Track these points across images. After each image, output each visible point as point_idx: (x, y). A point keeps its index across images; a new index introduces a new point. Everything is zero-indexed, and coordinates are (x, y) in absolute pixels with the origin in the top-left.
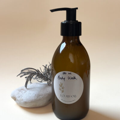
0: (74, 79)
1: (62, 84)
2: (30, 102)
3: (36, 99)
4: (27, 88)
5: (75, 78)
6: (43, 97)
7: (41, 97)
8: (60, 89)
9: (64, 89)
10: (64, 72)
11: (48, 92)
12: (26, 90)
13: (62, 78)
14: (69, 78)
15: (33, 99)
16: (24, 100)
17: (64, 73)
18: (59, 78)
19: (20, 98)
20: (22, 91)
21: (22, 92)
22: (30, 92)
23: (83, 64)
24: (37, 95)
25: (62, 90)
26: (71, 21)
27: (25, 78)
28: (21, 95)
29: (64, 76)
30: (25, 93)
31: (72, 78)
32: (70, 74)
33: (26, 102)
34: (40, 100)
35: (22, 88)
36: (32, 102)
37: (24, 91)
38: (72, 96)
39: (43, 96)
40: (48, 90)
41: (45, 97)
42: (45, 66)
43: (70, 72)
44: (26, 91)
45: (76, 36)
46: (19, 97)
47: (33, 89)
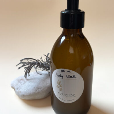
0: (73, 77)
1: (60, 82)
2: (28, 96)
3: (34, 92)
4: (27, 78)
5: (75, 77)
6: (41, 91)
7: (40, 90)
8: (58, 87)
9: (62, 87)
10: (62, 69)
11: (48, 85)
12: (26, 80)
13: (60, 75)
14: (67, 76)
15: (32, 92)
16: (22, 93)
17: (62, 71)
18: (57, 75)
19: (18, 90)
20: (21, 81)
21: (21, 83)
22: (29, 84)
23: (84, 58)
24: (35, 88)
25: (60, 88)
26: (72, 11)
27: (25, 68)
28: (20, 87)
29: (62, 74)
30: (24, 84)
31: (71, 77)
32: (68, 72)
33: (24, 95)
34: (38, 93)
35: (22, 78)
36: (30, 95)
37: (23, 82)
38: (71, 95)
39: (42, 89)
40: (48, 83)
41: (44, 90)
42: (47, 55)
43: (69, 70)
44: (25, 82)
45: (78, 29)
46: (18, 88)
47: (32, 81)
